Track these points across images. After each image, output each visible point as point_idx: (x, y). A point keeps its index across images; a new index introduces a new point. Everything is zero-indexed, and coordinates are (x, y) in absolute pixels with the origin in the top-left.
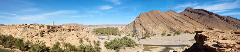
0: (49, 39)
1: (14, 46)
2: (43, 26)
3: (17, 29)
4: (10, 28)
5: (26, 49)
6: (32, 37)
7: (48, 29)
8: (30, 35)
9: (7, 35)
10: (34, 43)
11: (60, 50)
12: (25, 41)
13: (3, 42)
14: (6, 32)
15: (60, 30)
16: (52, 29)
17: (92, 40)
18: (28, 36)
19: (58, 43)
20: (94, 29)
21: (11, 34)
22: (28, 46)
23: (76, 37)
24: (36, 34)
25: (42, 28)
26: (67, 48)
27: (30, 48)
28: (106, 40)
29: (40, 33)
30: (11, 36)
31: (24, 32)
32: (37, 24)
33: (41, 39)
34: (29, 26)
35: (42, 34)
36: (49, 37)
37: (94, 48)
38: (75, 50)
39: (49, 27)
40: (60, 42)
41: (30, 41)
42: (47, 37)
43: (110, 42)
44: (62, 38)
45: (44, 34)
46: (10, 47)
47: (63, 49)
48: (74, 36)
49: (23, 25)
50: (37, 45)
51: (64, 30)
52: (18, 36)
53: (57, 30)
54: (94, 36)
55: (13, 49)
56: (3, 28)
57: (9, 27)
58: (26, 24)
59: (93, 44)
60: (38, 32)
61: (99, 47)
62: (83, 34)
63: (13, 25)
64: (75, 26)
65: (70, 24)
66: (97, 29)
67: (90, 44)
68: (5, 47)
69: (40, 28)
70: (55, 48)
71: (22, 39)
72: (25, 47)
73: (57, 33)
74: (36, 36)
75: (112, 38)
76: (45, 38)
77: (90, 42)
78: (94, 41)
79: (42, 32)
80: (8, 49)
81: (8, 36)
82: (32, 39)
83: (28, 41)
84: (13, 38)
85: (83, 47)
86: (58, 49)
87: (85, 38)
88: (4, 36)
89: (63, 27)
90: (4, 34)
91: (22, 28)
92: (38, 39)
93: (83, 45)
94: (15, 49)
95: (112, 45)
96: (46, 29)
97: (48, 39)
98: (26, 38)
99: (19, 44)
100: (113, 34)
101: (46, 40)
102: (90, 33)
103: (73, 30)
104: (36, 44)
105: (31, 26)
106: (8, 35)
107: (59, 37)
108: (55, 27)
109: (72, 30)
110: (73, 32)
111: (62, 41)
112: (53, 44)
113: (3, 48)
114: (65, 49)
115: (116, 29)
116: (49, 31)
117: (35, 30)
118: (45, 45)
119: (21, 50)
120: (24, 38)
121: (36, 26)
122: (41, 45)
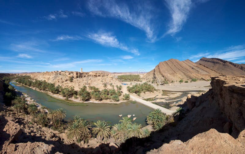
1: (47, 89)
2: (72, 73)
3: (50, 76)
5: (56, 92)
6: (63, 82)
8: (60, 81)
10: (63, 88)
11: (86, 92)
12: (56, 86)
15: (87, 75)
16: (80, 75)
17: (115, 85)
19: (85, 87)
20: (119, 76)
21: (45, 79)
22: (58, 89)
23: (102, 83)
24: (66, 79)
25: (72, 75)
26: (93, 90)
27: (60, 91)
28: (129, 86)
29: (69, 79)
30: (45, 81)
31: (55, 78)
32: (67, 71)
33: (70, 84)
34: (60, 73)
35: (71, 80)
36: (78, 82)
37: (116, 91)
38: (98, 92)
39: (78, 73)
40: (87, 86)
41: (61, 86)
42: (76, 82)
43: (132, 86)
44: (89, 82)
45: (73, 79)
46: (44, 90)
47: (89, 91)
48: (99, 82)
49: (55, 72)
50: (67, 89)
51: (90, 76)
52: (51, 81)
53: (85, 76)
54: (117, 81)
55: (46, 92)
56: (39, 75)
57: (44, 74)
58: (57, 71)
59: (116, 88)
60: (67, 78)
61: (121, 91)
62: (108, 79)
63: (47, 72)
64: (100, 73)
65: (97, 71)
66: (121, 76)
67: (113, 88)
68: (40, 90)
69: (70, 74)
70: (82, 91)
72: (56, 91)
73: (84, 79)
74: (66, 81)
75: (134, 83)
76: (74, 83)
77: (113, 86)
78: (117, 86)
79: (71, 78)
80: (43, 91)
82: (62, 84)
83: (59, 86)
84: (47, 83)
85: (107, 90)
87: (110, 83)
88: (39, 81)
89: (90, 74)
90: (40, 80)
91: (54, 75)
92: (67, 84)
93: (107, 89)
94: (48, 92)
95: (134, 89)
96: (75, 75)
97: (76, 84)
98: (57, 82)
99: (51, 88)
100: (135, 80)
102: (114, 79)
103: (99, 76)
104: (65, 88)
105: (62, 73)
106: (43, 81)
107: (86, 82)
108: (83, 74)
109: (98, 76)
110: (98, 78)
111: (89, 85)
112: (81, 88)
113: (39, 90)
114: (91, 91)
115: (138, 76)
116: (77, 77)
117: (65, 77)
118: (73, 90)
119: (53, 93)
120: (55, 83)
121: (66, 73)
122: (70, 89)
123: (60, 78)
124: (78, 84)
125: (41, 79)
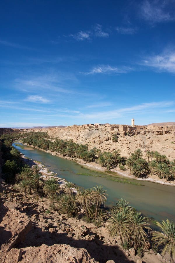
0: (126, 146)
1: (75, 155)
2: (117, 127)
3: (79, 132)
4: (71, 130)
5: (91, 159)
6: (101, 142)
7: (124, 130)
8: (97, 140)
9: (66, 140)
10: (102, 151)
11: (141, 161)
12: (90, 148)
13: (62, 149)
14: (65, 136)
15: (143, 132)
16: (130, 131)
18: (95, 142)
19: (139, 152)
21: (72, 138)
22: (94, 155)
23: (173, 146)
24: (106, 137)
25: (116, 130)
26: (153, 159)
27: (97, 158)
29: (112, 137)
30: (72, 140)
32: (108, 124)
33: (113, 146)
34: (97, 127)
35: (116, 139)
36: (126, 142)
38: (165, 163)
39: (127, 127)
40: (142, 150)
41: (98, 149)
42: (123, 142)
44: (146, 144)
45: (118, 137)
46: (70, 155)
47: (147, 160)
48: (167, 143)
49: (88, 125)
50: (108, 154)
51: (149, 132)
52: (81, 141)
53: (139, 133)
55: (74, 159)
56: (62, 131)
57: (70, 128)
58: (92, 125)
60: (109, 136)
63: (74, 126)
64: (170, 126)
65: (162, 124)
68: (64, 156)
69: (112, 129)
70: (133, 159)
71: (86, 146)
72: (90, 157)
73: (138, 137)
74: (106, 141)
76: (120, 144)
79: (115, 135)
80: (68, 158)
81: (68, 142)
82: (101, 145)
83: (95, 148)
84: (75, 143)
86: (139, 159)
88: (63, 141)
89: (149, 128)
90: (63, 139)
91: (87, 131)
92: (109, 146)
94: (77, 159)
96: (121, 131)
97: (124, 145)
98: (92, 143)
99: (82, 152)
101: (122, 146)
103: (167, 132)
104: (105, 152)
105: (100, 127)
106: (68, 140)
107: (141, 143)
108: (135, 128)
109: (164, 133)
110: (166, 136)
111: (147, 149)
112: (132, 153)
114: (150, 160)
116: (125, 134)
117: (105, 133)
118: (119, 155)
119: (85, 161)
120: (89, 144)
121: (106, 126)
122: (113, 154)
123: (98, 136)
124: (128, 147)
125: (65, 137)
